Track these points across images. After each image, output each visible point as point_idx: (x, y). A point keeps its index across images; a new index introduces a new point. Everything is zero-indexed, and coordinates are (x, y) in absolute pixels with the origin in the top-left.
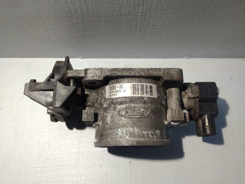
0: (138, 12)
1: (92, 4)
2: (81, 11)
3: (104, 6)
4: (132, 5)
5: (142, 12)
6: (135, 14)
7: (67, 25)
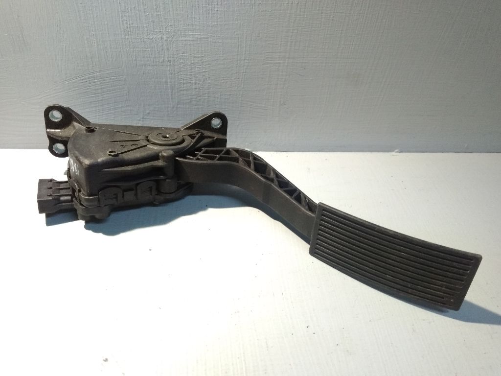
0: (164, 61)
1: (111, 48)
2: (99, 58)
3: (125, 50)
4: (156, 50)
5: (169, 61)
6: (161, 62)
7: (81, 81)
